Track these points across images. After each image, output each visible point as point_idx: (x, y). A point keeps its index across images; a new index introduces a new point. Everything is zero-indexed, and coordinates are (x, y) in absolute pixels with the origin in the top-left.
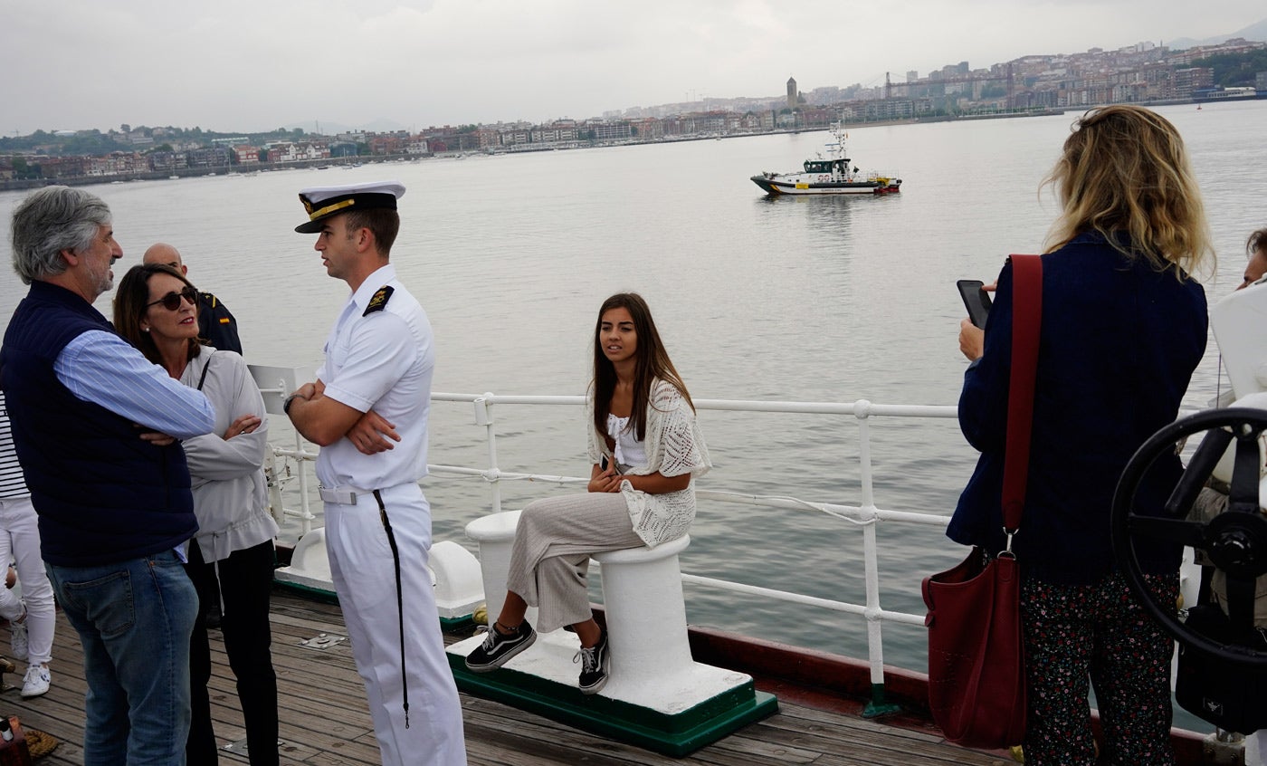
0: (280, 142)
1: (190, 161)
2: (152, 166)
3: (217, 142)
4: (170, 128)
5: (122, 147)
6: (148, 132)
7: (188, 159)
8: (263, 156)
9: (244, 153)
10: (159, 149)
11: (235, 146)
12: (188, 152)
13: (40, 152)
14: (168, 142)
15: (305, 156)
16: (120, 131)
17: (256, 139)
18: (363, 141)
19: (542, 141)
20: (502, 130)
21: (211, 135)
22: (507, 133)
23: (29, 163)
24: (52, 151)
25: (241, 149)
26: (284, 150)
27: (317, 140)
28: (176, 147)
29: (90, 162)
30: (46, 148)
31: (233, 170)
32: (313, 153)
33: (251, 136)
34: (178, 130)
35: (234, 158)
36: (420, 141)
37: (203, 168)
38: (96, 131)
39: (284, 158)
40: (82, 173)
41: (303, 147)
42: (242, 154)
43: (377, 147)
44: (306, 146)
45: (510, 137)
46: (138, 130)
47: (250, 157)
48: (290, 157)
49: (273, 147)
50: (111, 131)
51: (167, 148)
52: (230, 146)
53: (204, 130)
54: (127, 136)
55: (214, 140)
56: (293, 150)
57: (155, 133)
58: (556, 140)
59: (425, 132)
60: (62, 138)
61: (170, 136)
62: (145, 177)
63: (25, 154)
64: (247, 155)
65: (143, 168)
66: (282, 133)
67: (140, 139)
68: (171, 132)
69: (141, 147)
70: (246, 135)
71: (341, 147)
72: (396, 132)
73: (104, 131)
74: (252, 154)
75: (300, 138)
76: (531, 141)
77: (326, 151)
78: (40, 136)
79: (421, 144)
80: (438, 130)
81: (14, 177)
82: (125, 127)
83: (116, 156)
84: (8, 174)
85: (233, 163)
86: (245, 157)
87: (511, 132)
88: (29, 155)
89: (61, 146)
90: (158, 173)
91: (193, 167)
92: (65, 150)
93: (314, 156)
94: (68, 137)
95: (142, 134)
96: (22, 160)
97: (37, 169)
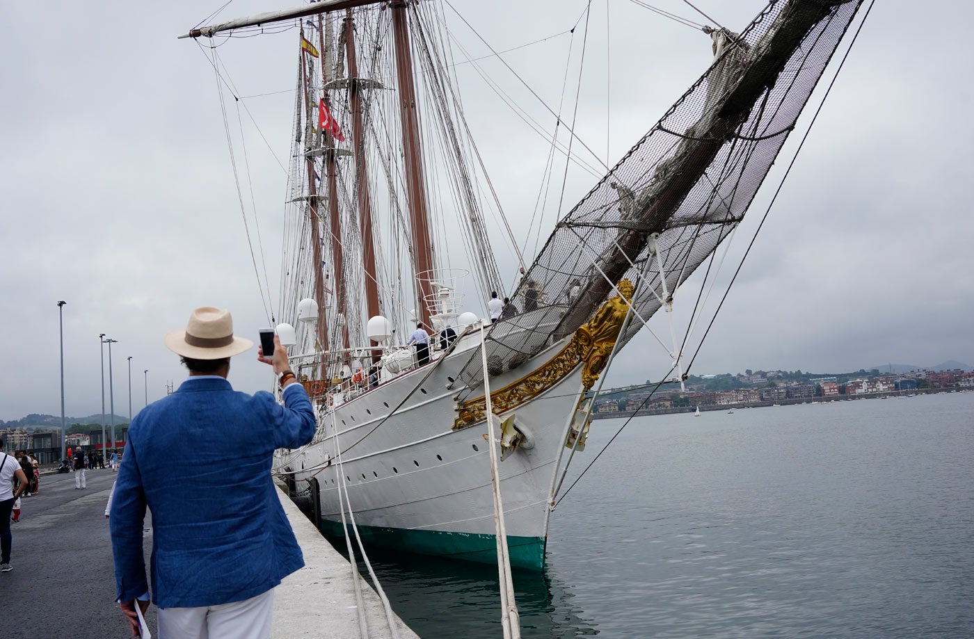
0: (858, 380)
1: (788, 395)
2: (762, 398)
3: (811, 381)
4: (780, 371)
5: (746, 386)
6: (763, 375)
7: (788, 392)
8: (843, 390)
10: (768, 386)
11: (824, 383)
12: (788, 388)
13: (690, 390)
14: (776, 381)
15: (874, 390)
16: (745, 374)
17: (842, 377)
18: (923, 376)
21: (808, 376)
23: (681, 397)
24: (699, 389)
25: (826, 386)
26: (858, 385)
27: (887, 378)
28: (781, 385)
29: (719, 395)
30: (695, 387)
31: (818, 400)
32: (881, 387)
33: (839, 376)
34: (785, 373)
35: (821, 392)
36: (970, 376)
37: (797, 399)
38: (729, 375)
39: (858, 391)
40: (714, 403)
41: (872, 382)
42: (827, 388)
43: (932, 382)
44: (876, 382)
46: (757, 373)
47: (832, 390)
48: (863, 391)
49: (852, 383)
50: (739, 375)
51: (773, 385)
52: (820, 383)
53: (804, 372)
54: (749, 378)
55: (809, 379)
56: (865, 386)
57: (768, 375)
60: (706, 380)
61: (779, 378)
62: (755, 405)
64: (830, 389)
65: (755, 399)
66: (862, 374)
67: (757, 380)
68: (781, 374)
69: (756, 385)
70: (835, 375)
71: (903, 382)
72: (952, 370)
73: (734, 375)
74: (834, 389)
75: (873, 376)
77: (891, 385)
78: (692, 380)
79: (971, 379)
81: (671, 405)
82: (749, 372)
83: (738, 391)
84: (668, 404)
85: (822, 395)
86: (828, 391)
88: (683, 392)
89: (705, 385)
90: (765, 402)
91: (790, 398)
92: (707, 388)
93: (881, 390)
94: (711, 379)
95: (759, 376)
96: (678, 395)
97: (686, 400)
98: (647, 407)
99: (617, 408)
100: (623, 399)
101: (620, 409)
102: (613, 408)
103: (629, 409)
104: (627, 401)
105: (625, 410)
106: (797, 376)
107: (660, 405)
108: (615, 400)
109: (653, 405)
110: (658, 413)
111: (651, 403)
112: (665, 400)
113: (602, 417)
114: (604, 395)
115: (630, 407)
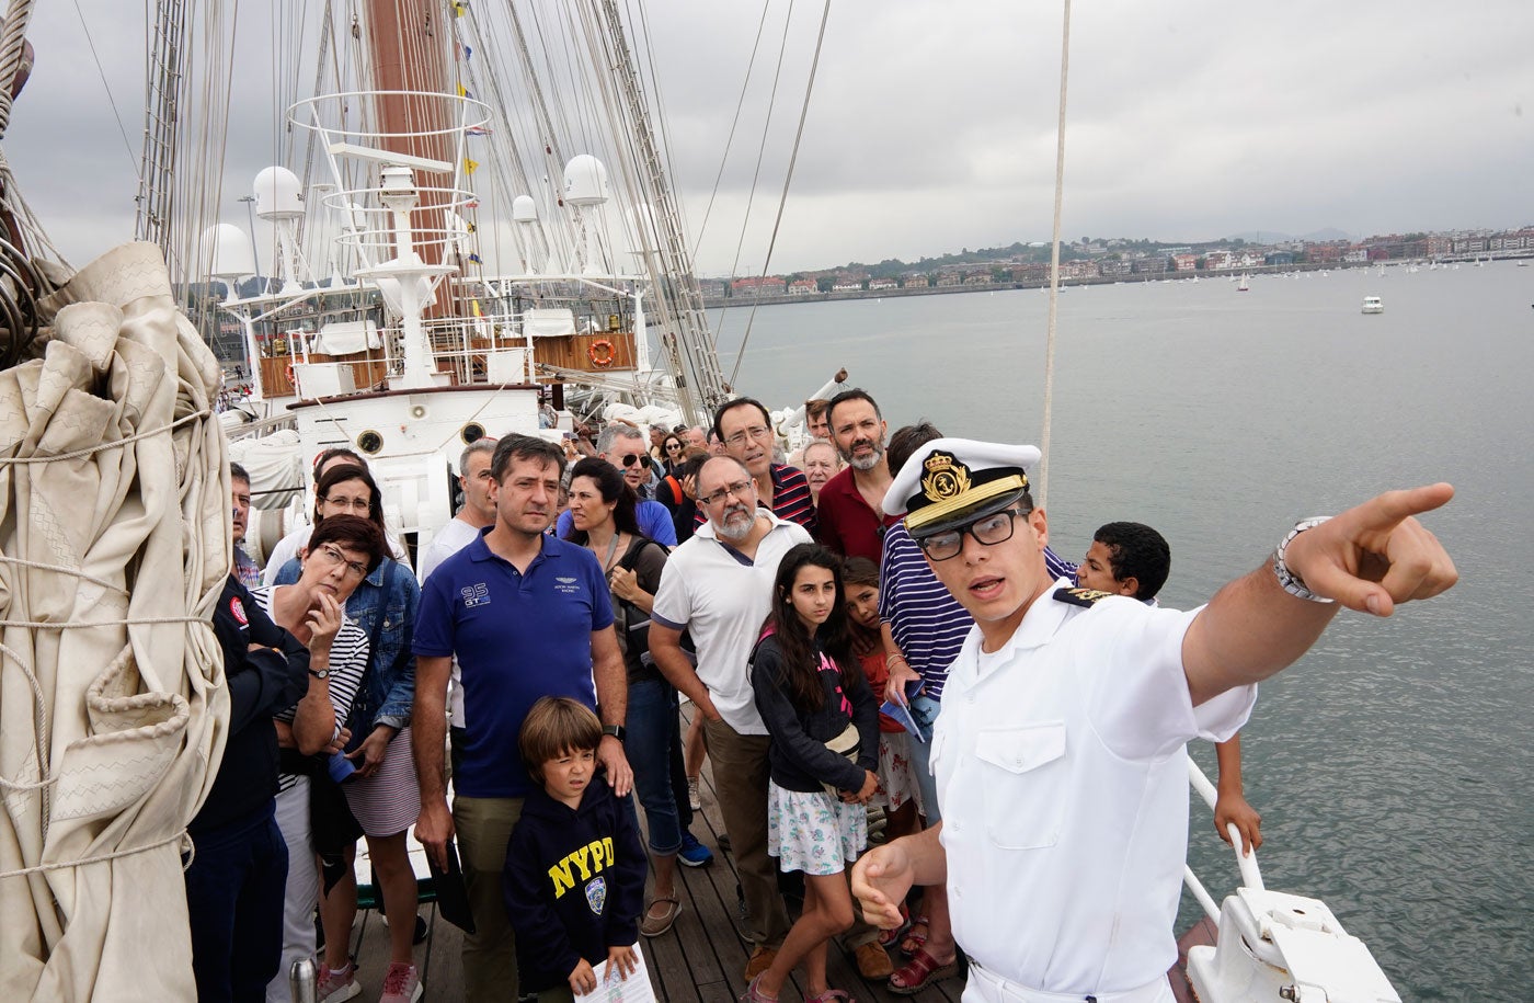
0: (1219, 252)
1: (1134, 269)
2: (1101, 273)
3: (1161, 252)
4: (1123, 240)
5: (1082, 256)
6: (1103, 243)
7: (1133, 266)
8: (1200, 264)
9: (1184, 261)
10: (1108, 258)
11: (1177, 254)
12: (1133, 261)
13: (1014, 260)
14: (1119, 252)
15: (1239, 264)
16: (1081, 243)
17: (1199, 248)
18: (1300, 249)
19: (1503, 248)
20: (1456, 238)
21: (1158, 245)
22: (1460, 241)
23: (1005, 270)
24: (1025, 260)
25: (1180, 258)
26: (1219, 259)
27: (1255, 249)
28: (1125, 256)
30: (1020, 257)
31: (1171, 276)
32: (1248, 261)
33: (1194, 246)
34: (1129, 242)
35: (1173, 265)
36: (1359, 249)
37: (1145, 274)
38: (1062, 242)
39: (1219, 266)
40: (1044, 277)
41: (1238, 256)
42: (1181, 262)
43: (1312, 256)
44: (1242, 255)
45: (1463, 245)
46: (1096, 241)
48: (1225, 265)
49: (1211, 256)
50: (1073, 243)
51: (1116, 258)
52: (1173, 255)
53: (1152, 241)
54: (1085, 247)
55: (1159, 250)
56: (1228, 259)
57: (1109, 244)
58: (1520, 248)
59: (1367, 241)
60: (1034, 249)
61: (1122, 247)
62: (1092, 282)
63: (1003, 262)
64: (1185, 263)
65: (1093, 274)
66: (1223, 243)
67: (1095, 249)
68: (1124, 243)
69: (1095, 256)
70: (1189, 245)
71: (1275, 255)
72: (1336, 241)
73: (1068, 242)
74: (1189, 263)
75: (1238, 247)
76: (1488, 249)
77: (1260, 259)
78: (1017, 248)
79: (1361, 252)
80: (1382, 239)
81: (992, 280)
82: (1086, 240)
83: (1072, 264)
84: (987, 278)
85: (1172, 270)
86: (1183, 265)
87: (1466, 239)
88: (1006, 264)
89: (1032, 255)
90: (1106, 279)
91: (1136, 274)
92: (1035, 259)
93: (1248, 264)
94: (1039, 248)
95: (1098, 245)
96: (1001, 267)
97: (1010, 274)
98: (962, 283)
99: (926, 282)
100: (935, 271)
101: (930, 285)
102: (921, 282)
103: (940, 284)
104: (939, 274)
105: (935, 284)
106: (1144, 245)
107: (977, 280)
108: (924, 273)
109: (970, 279)
110: (975, 290)
111: (968, 277)
112: (985, 274)
113: (907, 294)
114: (912, 267)
115: (942, 282)
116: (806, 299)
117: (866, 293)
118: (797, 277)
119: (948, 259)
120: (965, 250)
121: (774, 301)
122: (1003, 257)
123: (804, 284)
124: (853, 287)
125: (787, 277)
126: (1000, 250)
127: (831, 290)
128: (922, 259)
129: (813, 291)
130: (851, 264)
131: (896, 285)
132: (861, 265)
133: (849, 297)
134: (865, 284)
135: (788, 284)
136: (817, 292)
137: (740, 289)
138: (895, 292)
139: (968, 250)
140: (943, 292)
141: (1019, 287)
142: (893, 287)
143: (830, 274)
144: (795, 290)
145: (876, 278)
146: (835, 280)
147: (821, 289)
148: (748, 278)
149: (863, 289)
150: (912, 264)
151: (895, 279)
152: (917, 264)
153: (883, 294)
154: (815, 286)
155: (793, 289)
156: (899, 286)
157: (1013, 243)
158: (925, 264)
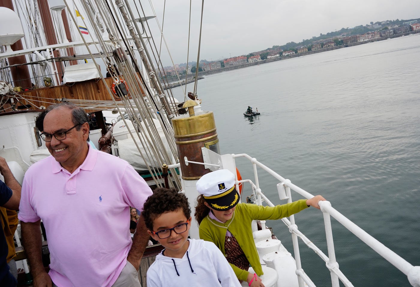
2: (381, 36)
3: (405, 24)
4: (388, 21)
5: (371, 30)
6: (379, 23)
7: (394, 31)
9: (415, 26)
10: (383, 29)
11: (412, 24)
12: (394, 29)
13: (343, 36)
14: (387, 26)
16: (370, 24)
21: (403, 21)
23: (339, 40)
24: (347, 35)
25: (414, 25)
28: (390, 28)
29: (359, 37)
30: (345, 34)
31: (411, 33)
33: (418, 20)
34: (391, 21)
35: (411, 29)
37: (399, 34)
38: (362, 26)
40: (357, 41)
42: (414, 27)
46: (376, 23)
47: (417, 27)
50: (367, 25)
51: (386, 28)
52: (410, 24)
53: (400, 20)
54: (372, 26)
55: (404, 23)
57: (382, 23)
60: (351, 30)
61: (388, 24)
62: (378, 40)
63: (338, 37)
64: (416, 27)
65: (378, 37)
68: (388, 22)
69: (377, 29)
70: (416, 19)
73: (364, 25)
74: (418, 26)
78: (343, 30)
81: (335, 45)
82: (372, 23)
83: (368, 34)
84: (333, 44)
85: (411, 31)
86: (415, 28)
88: (340, 37)
89: (350, 33)
90: (383, 38)
91: (396, 34)
92: (351, 34)
94: (353, 29)
95: (378, 25)
96: (337, 39)
97: (342, 41)
98: (322, 48)
99: (307, 50)
100: (310, 45)
101: (309, 50)
102: (305, 50)
103: (313, 50)
104: (312, 45)
105: (311, 50)
106: (397, 22)
107: (329, 46)
108: (305, 46)
109: (325, 46)
110: (328, 50)
111: (324, 45)
112: (331, 43)
113: (298, 56)
114: (300, 44)
115: (314, 49)
116: (256, 64)
117: (281, 58)
118: (251, 55)
119: (315, 39)
120: (321, 34)
121: (243, 66)
122: (338, 35)
123: (254, 57)
124: (276, 56)
125: (248, 55)
126: (336, 32)
127: (267, 58)
128: (304, 40)
129: (259, 60)
130: (274, 47)
131: (294, 53)
132: (278, 46)
133: (275, 60)
134: (281, 54)
135: (248, 58)
136: (261, 60)
137: (227, 64)
138: (294, 55)
139: (323, 34)
140: (315, 52)
141: (347, 46)
142: (293, 54)
143: (265, 52)
144: (251, 61)
145: (285, 51)
146: (268, 54)
147: (262, 58)
148: (231, 58)
149: (280, 56)
150: (300, 43)
151: (293, 50)
152: (302, 43)
153: (289, 57)
154: (260, 58)
155: (250, 60)
156: (296, 53)
157: (342, 28)
158: (305, 42)
